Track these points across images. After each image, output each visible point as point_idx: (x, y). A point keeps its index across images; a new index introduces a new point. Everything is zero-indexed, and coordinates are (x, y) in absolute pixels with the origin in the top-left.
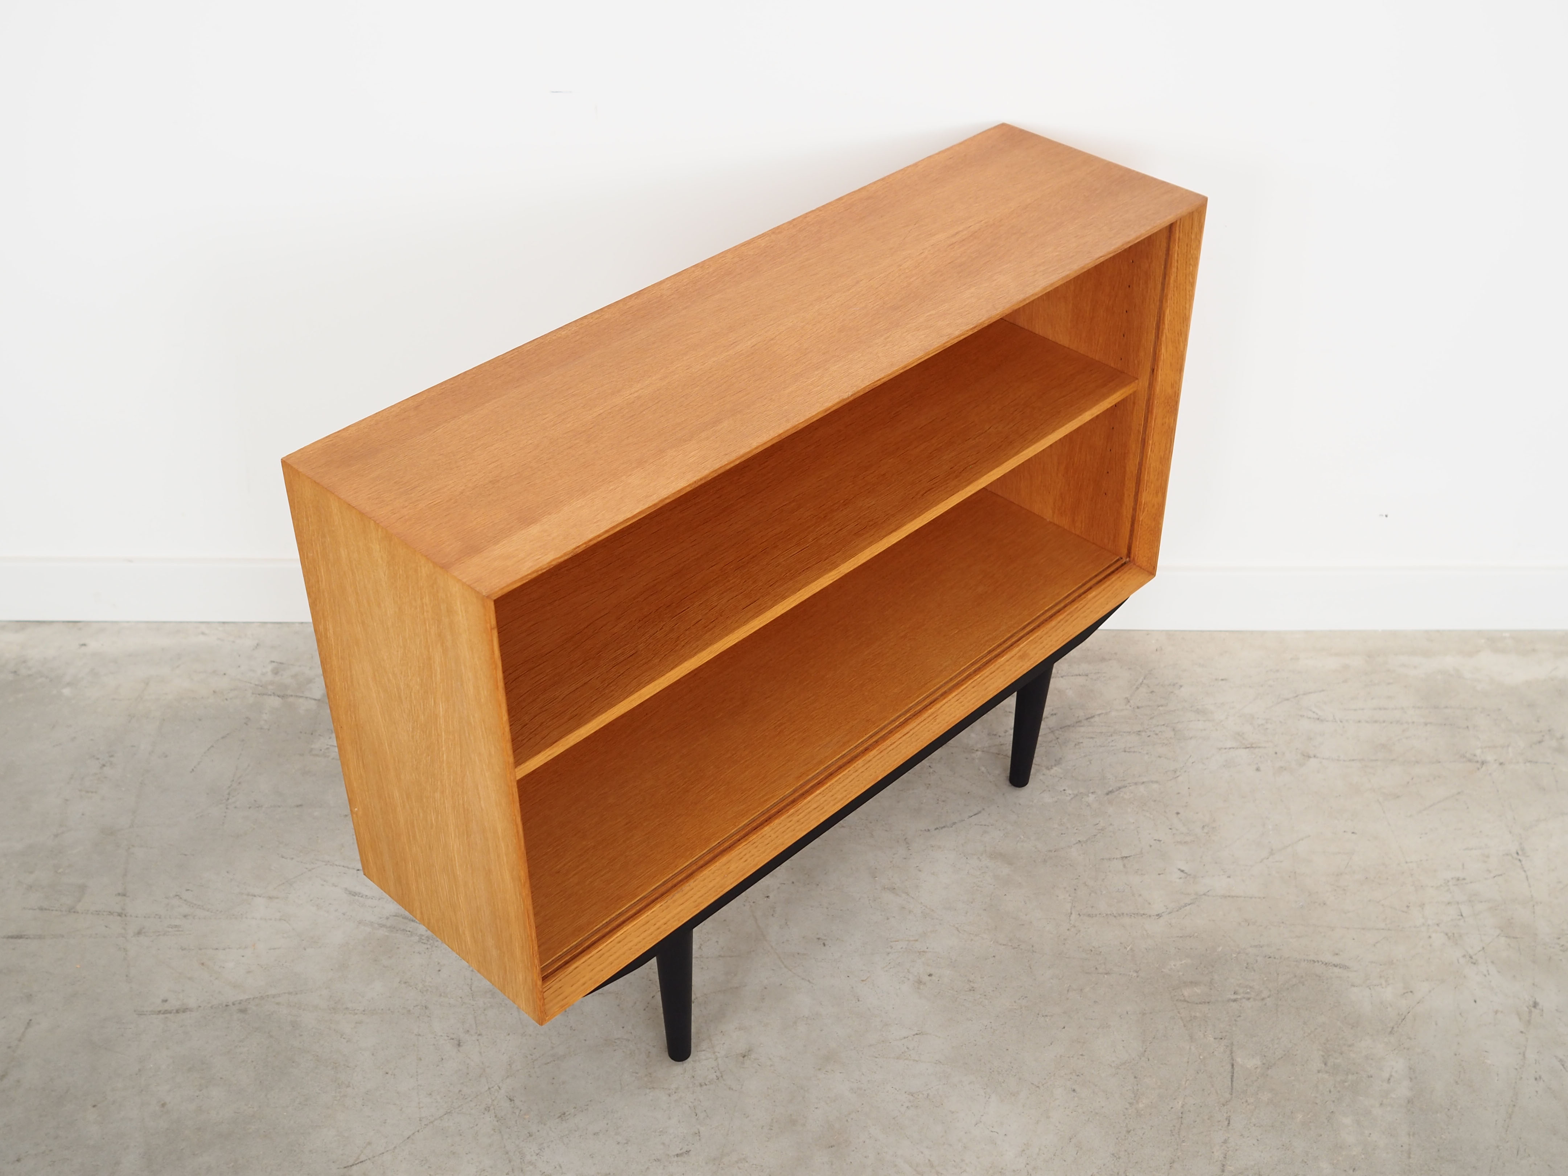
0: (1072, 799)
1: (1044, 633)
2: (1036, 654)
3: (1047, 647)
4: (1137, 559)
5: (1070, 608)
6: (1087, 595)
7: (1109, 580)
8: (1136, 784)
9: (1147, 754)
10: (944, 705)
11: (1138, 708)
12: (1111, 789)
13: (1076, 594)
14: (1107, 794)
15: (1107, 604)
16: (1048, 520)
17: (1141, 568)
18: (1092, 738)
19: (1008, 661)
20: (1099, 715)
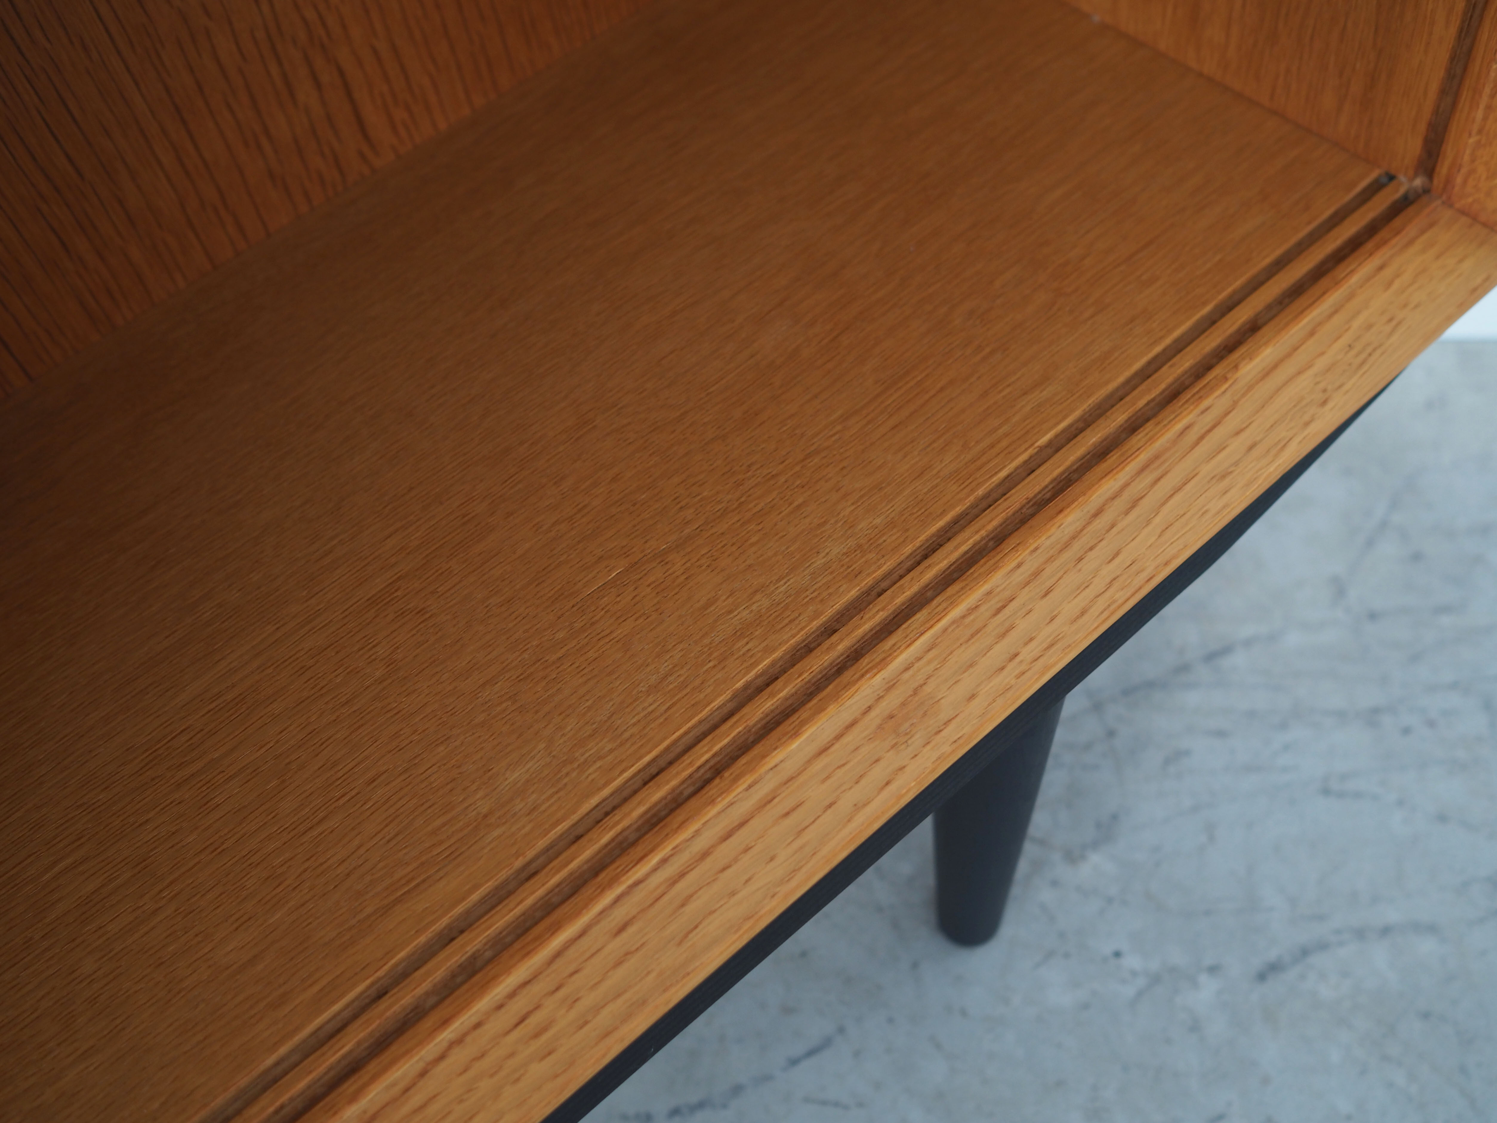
0: (1140, 994)
1: (1020, 576)
2: (972, 697)
3: (1027, 653)
4: (1465, 182)
5: (1152, 440)
6: (1236, 367)
7: (1337, 283)
8: (1360, 934)
9: (1400, 803)
10: (442, 1057)
11: (1373, 616)
12: (1272, 955)
13: (1186, 362)
14: (1262, 977)
15: (1324, 403)
16: (1097, 18)
17: (1475, 219)
18: (1221, 734)
19: (824, 750)
20: (1248, 643)
